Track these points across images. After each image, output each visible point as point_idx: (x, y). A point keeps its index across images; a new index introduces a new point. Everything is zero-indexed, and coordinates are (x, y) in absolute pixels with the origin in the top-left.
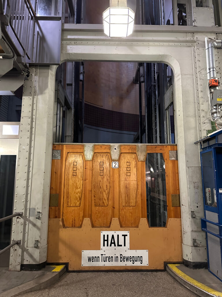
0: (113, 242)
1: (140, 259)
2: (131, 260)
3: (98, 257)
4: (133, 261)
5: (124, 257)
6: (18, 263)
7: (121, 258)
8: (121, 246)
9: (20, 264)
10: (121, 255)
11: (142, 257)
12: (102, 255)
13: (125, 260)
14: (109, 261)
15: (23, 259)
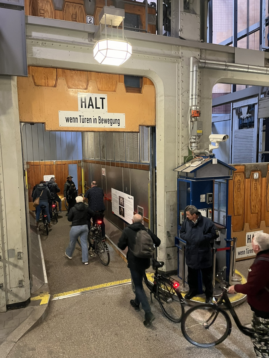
0: (91, 104)
1: (117, 121)
2: (109, 122)
3: (76, 118)
4: (111, 123)
5: (102, 119)
6: (4, 305)
7: (99, 120)
8: (99, 108)
9: (6, 306)
10: (100, 118)
11: (119, 120)
12: (80, 116)
13: (104, 122)
14: (88, 123)
15: (7, 300)
